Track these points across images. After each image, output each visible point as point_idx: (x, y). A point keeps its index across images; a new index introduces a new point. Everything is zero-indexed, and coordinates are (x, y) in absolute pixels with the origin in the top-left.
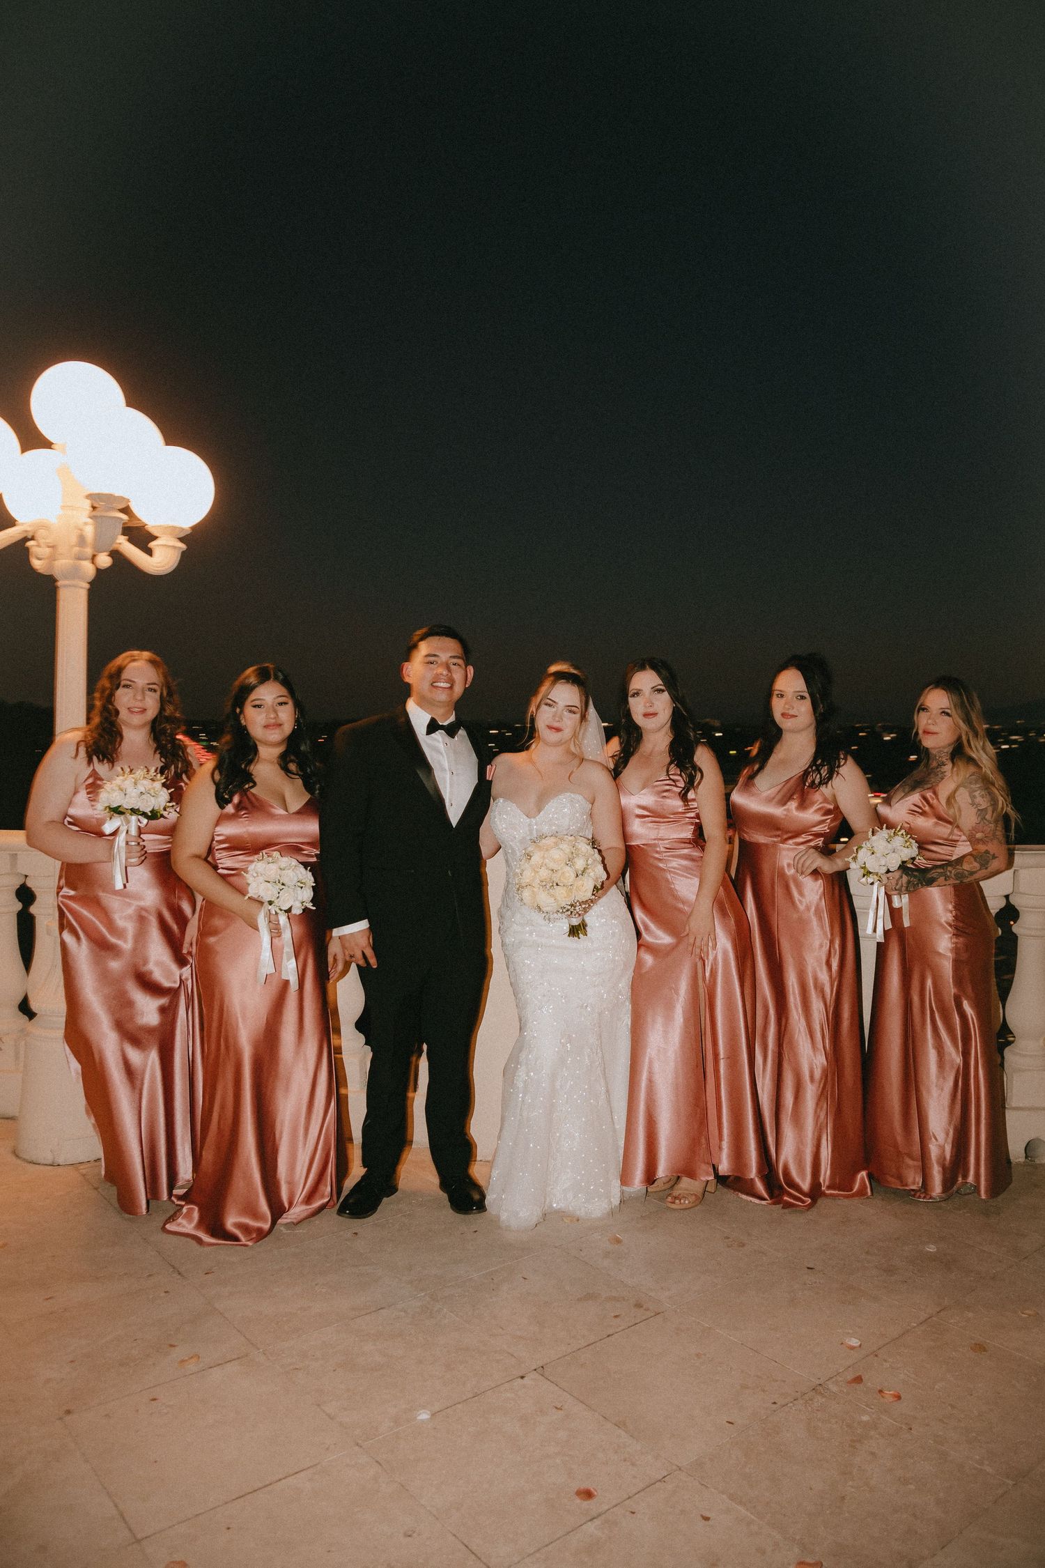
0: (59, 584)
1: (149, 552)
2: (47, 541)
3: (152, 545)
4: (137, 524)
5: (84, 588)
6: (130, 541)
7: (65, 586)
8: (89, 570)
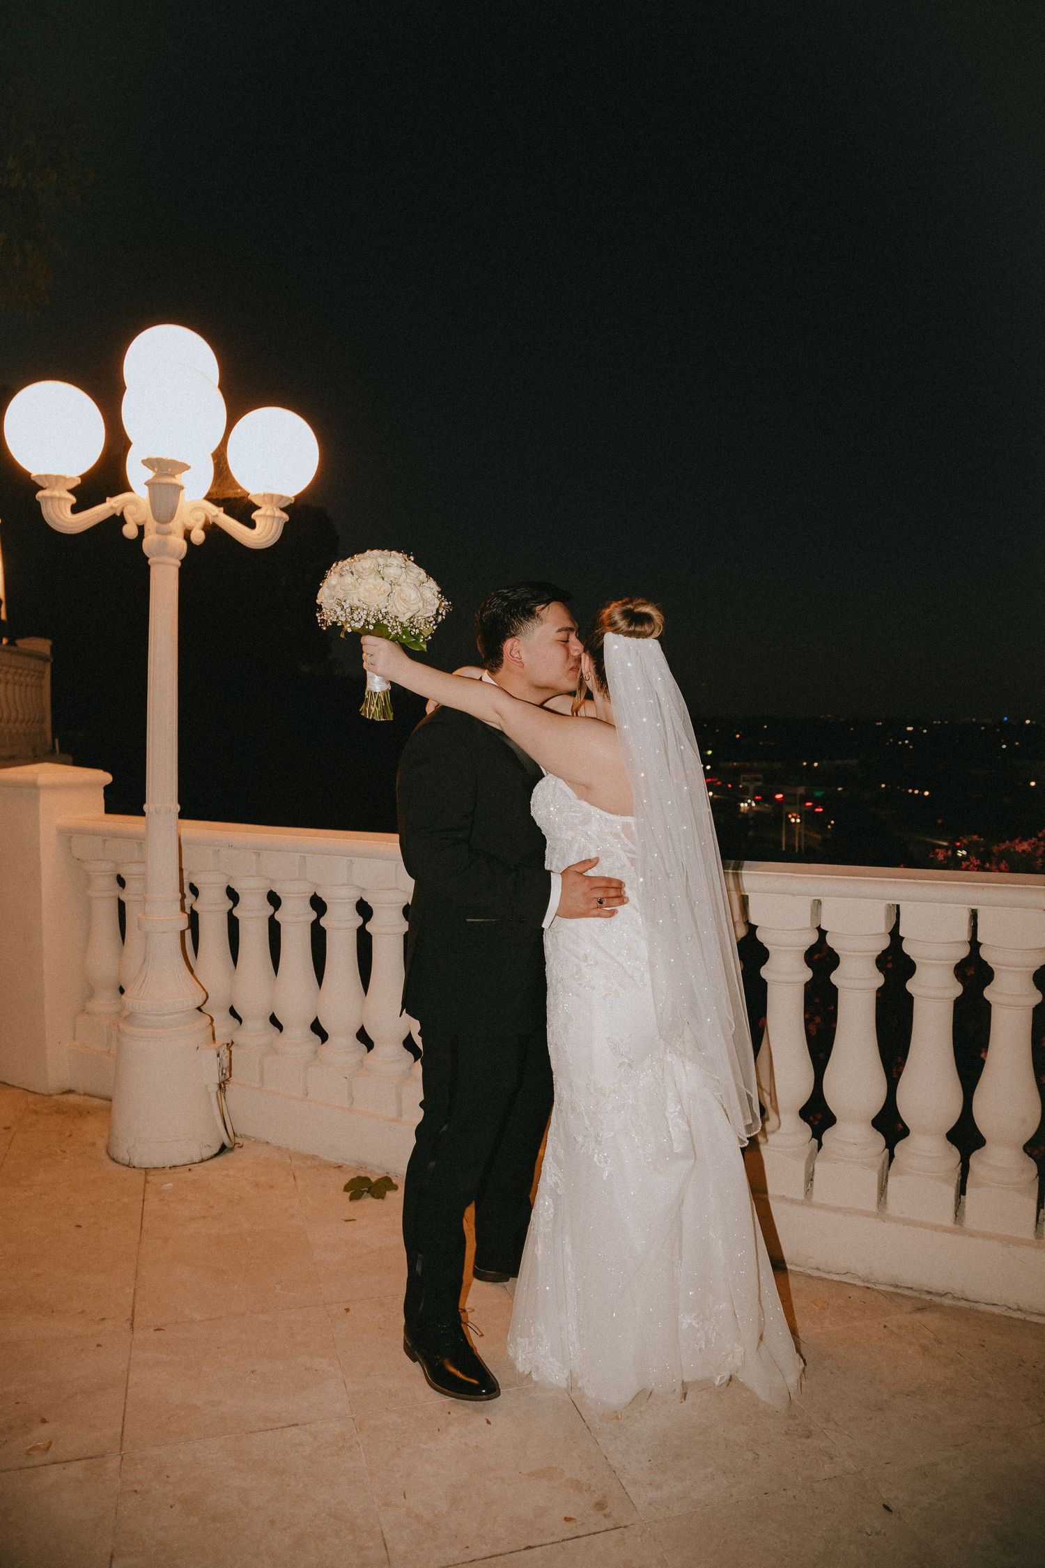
0: (149, 562)
1: (251, 525)
2: (137, 516)
3: (254, 516)
4: (238, 493)
5: (175, 565)
6: (226, 512)
7: (155, 563)
8: (182, 546)
